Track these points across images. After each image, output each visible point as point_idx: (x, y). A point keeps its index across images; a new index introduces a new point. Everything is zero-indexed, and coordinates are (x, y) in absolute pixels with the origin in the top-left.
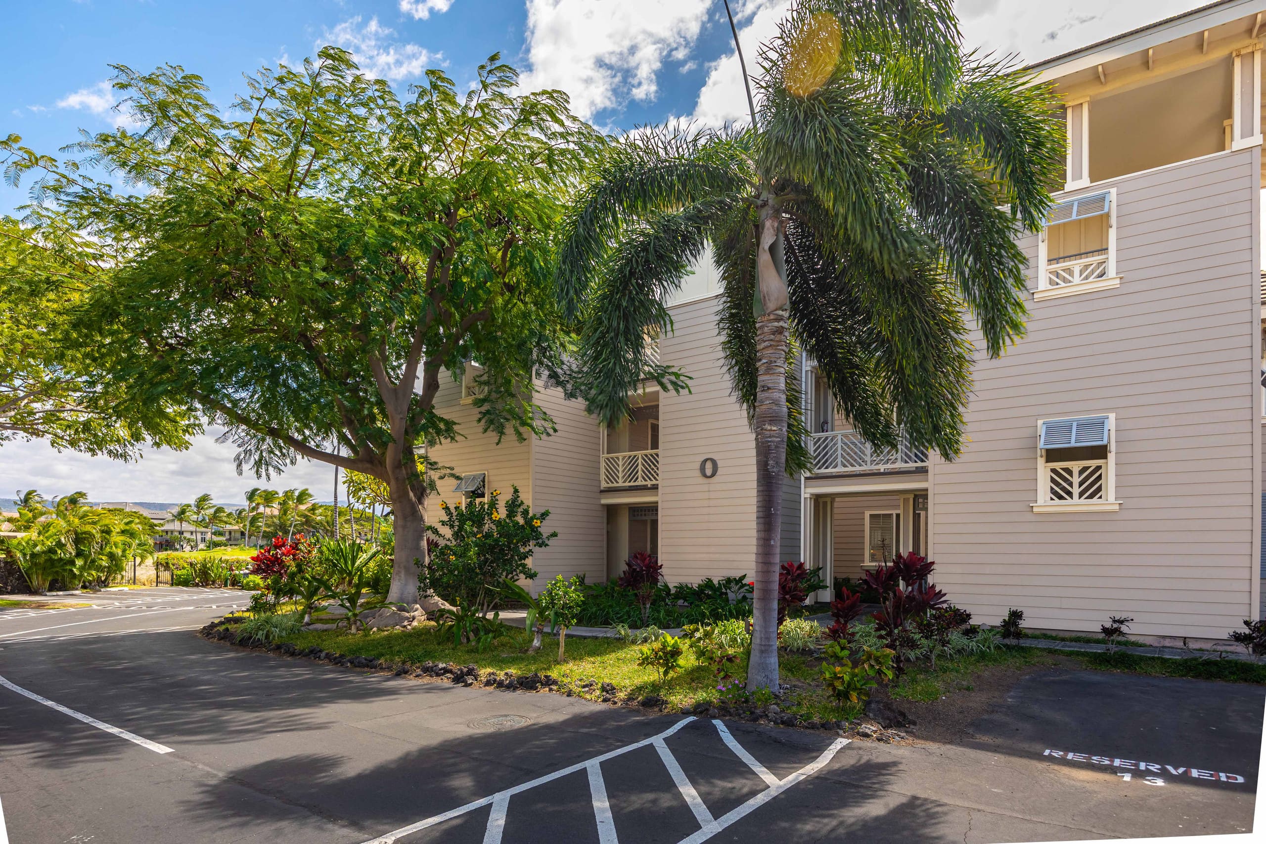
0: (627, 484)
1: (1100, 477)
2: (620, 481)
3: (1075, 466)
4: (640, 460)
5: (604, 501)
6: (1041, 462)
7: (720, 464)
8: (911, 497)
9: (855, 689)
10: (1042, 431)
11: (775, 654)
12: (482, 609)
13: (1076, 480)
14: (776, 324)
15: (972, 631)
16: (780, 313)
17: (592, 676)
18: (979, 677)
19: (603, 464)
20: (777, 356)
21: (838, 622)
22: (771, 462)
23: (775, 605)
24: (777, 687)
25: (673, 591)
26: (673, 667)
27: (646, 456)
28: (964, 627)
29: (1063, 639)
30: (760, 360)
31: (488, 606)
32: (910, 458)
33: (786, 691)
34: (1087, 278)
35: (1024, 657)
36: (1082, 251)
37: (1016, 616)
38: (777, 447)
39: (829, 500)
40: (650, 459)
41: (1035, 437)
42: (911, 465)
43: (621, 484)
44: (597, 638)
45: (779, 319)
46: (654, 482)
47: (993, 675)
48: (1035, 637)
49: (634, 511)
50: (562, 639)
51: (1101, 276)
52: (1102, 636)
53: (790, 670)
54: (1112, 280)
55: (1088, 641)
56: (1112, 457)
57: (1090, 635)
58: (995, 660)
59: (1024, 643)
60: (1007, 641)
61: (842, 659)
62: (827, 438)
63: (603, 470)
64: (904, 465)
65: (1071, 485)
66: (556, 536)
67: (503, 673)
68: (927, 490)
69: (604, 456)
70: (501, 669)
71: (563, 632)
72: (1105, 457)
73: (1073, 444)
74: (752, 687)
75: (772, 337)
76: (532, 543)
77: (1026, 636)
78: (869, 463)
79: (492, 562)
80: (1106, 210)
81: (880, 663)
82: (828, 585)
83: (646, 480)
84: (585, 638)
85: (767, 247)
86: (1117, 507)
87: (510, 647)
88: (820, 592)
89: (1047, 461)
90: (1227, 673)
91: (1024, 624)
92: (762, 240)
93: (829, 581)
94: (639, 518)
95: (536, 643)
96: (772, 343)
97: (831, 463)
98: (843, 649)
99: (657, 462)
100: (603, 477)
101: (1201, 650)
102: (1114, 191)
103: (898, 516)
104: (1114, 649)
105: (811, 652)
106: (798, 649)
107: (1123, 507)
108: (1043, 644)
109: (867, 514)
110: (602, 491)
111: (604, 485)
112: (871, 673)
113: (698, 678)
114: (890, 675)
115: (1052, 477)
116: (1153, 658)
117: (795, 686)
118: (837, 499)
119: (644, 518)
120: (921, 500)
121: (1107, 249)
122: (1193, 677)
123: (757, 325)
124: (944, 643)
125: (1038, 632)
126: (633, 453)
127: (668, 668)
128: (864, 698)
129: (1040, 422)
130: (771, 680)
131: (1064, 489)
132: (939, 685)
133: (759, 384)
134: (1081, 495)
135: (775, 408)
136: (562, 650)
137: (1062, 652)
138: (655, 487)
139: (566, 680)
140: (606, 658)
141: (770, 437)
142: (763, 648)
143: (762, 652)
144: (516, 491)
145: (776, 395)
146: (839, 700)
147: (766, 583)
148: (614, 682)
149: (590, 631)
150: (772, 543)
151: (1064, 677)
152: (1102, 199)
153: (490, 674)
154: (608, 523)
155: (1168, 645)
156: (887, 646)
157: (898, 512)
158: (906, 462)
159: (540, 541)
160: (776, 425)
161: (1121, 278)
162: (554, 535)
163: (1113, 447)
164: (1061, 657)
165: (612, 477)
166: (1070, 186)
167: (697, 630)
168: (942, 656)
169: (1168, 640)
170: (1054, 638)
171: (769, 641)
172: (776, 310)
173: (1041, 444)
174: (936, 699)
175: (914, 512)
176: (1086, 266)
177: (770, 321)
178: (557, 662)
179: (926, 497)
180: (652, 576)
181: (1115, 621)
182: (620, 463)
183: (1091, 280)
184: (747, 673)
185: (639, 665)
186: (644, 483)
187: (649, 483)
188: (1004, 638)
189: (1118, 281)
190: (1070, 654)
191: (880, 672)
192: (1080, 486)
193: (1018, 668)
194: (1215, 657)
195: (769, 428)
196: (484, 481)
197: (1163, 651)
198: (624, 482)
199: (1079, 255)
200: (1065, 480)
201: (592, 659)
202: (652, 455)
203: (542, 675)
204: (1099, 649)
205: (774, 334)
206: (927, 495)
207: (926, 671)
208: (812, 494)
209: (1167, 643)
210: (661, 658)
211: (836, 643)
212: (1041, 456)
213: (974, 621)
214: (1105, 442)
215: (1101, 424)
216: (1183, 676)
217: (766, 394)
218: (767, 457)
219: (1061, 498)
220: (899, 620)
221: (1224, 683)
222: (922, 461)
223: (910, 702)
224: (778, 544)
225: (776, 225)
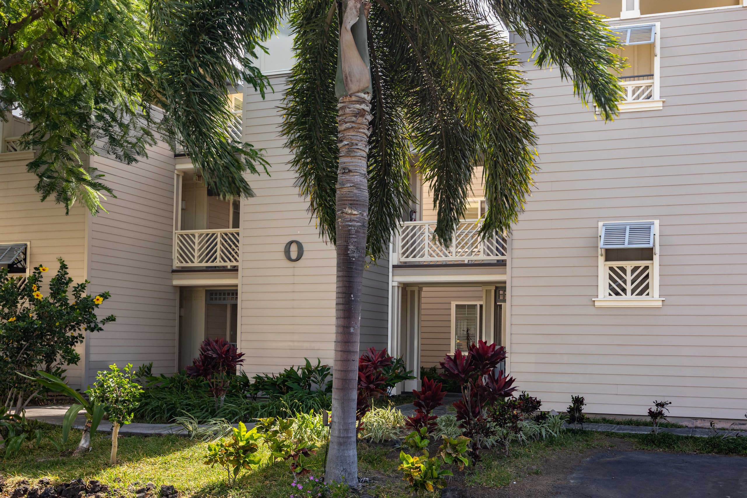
0: (203, 264)
1: (647, 276)
2: (196, 260)
3: (629, 265)
4: (219, 239)
5: (176, 282)
6: (601, 260)
7: (305, 247)
8: (493, 288)
9: (432, 478)
10: (602, 232)
11: (354, 445)
12: (15, 404)
13: (629, 278)
14: (358, 106)
15: (543, 416)
16: (362, 95)
17: (151, 479)
18: (546, 461)
19: (176, 241)
20: (359, 138)
21: (420, 411)
22: (351, 247)
23: (355, 395)
24: (355, 481)
25: (252, 381)
26: (246, 464)
27: (226, 235)
28: (535, 414)
29: (618, 423)
30: (341, 141)
31: (24, 400)
32: (492, 251)
33: (365, 484)
34: (638, 97)
35: (587, 441)
36: (636, 74)
37: (578, 402)
38: (357, 232)
39: (416, 289)
40: (230, 239)
41: (597, 237)
42: (493, 258)
43: (196, 264)
44: (160, 435)
45: (362, 101)
46: (235, 263)
47: (559, 458)
48: (596, 422)
49: (212, 294)
50: (115, 439)
51: (648, 98)
52: (649, 419)
53: (370, 462)
54: (656, 104)
55: (638, 424)
56: (656, 258)
57: (640, 419)
58: (562, 445)
59: (587, 427)
60: (572, 426)
61: (422, 449)
62: (414, 227)
63: (176, 248)
64: (486, 258)
65: (625, 282)
66: (114, 320)
67: (37, 481)
68: (505, 282)
69: (177, 232)
70: (35, 476)
71: (117, 430)
72: (651, 259)
73: (626, 246)
74: (330, 482)
75: (354, 119)
76: (83, 326)
77: (588, 421)
78: (454, 254)
79: (27, 349)
80: (652, 40)
81: (457, 451)
82: (415, 375)
83: (225, 261)
84: (146, 436)
85: (349, 27)
86: (660, 304)
87: (50, 450)
88: (407, 382)
89: (607, 260)
90: (740, 449)
91: (585, 409)
92: (344, 19)
93: (416, 373)
94: (218, 302)
95: (84, 443)
96: (354, 125)
97: (419, 252)
98: (422, 438)
99: (238, 241)
100: (175, 255)
101: (723, 429)
102: (658, 24)
103: (481, 306)
104: (658, 430)
105: (393, 443)
106: (381, 441)
107: (665, 303)
108: (602, 428)
109: (453, 305)
110: (174, 271)
111: (176, 264)
112: (449, 461)
113: (272, 475)
114: (466, 462)
115: (610, 274)
116: (687, 438)
117: (374, 479)
118: (424, 289)
119: (224, 302)
120: (501, 292)
121: (653, 75)
122: (716, 453)
123: (339, 105)
124: (517, 430)
125: (598, 417)
126: (211, 231)
127: (238, 464)
128: (440, 487)
129: (601, 224)
130: (350, 474)
131: (619, 286)
132: (510, 470)
133: (340, 166)
134: (633, 292)
135: (356, 191)
136: (114, 450)
137: (617, 435)
138: (235, 269)
139: (117, 485)
140: (168, 458)
141: (351, 221)
142: (341, 440)
143: (340, 444)
144: (64, 266)
145: (357, 179)
146: (416, 490)
147: (345, 371)
148: (176, 485)
149: (153, 428)
150: (352, 330)
151: (618, 458)
152: (649, 30)
153: (19, 484)
154: (181, 307)
155: (699, 425)
156: (465, 434)
157: (481, 303)
158: (488, 255)
159: (92, 325)
160: (356, 209)
161: (663, 102)
162: (112, 319)
163: (657, 250)
164: (617, 440)
165: (185, 255)
166: (625, 14)
167: (273, 423)
168: (514, 442)
169: (699, 421)
170: (611, 422)
171: (347, 433)
172: (358, 92)
173: (601, 244)
174: (508, 484)
175: (495, 303)
176: (639, 88)
177: (352, 102)
178: (107, 465)
179: (504, 289)
180: (228, 366)
181: (658, 405)
182: (197, 241)
183: (641, 100)
184: (325, 467)
185: (207, 463)
186: (223, 264)
187: (229, 265)
188: (570, 423)
189: (661, 104)
190: (624, 436)
191: (456, 460)
192: (632, 284)
193: (581, 451)
194: (732, 435)
195: (350, 212)
196: (25, 254)
197: (695, 431)
198: (201, 262)
199: (633, 77)
200: (621, 278)
201: (152, 460)
202: (232, 234)
203: (86, 481)
204: (645, 431)
205: (355, 116)
206: (505, 287)
207: (500, 458)
208: (400, 283)
209: (699, 424)
210: (231, 454)
211: (417, 432)
212: (602, 255)
213: (543, 408)
214: (651, 246)
215: (648, 229)
216: (709, 452)
217: (347, 177)
218: (346, 241)
219: (617, 294)
220: (477, 409)
221: (739, 457)
222: (503, 254)
223: (484, 489)
224: (359, 332)
225: (359, 6)
